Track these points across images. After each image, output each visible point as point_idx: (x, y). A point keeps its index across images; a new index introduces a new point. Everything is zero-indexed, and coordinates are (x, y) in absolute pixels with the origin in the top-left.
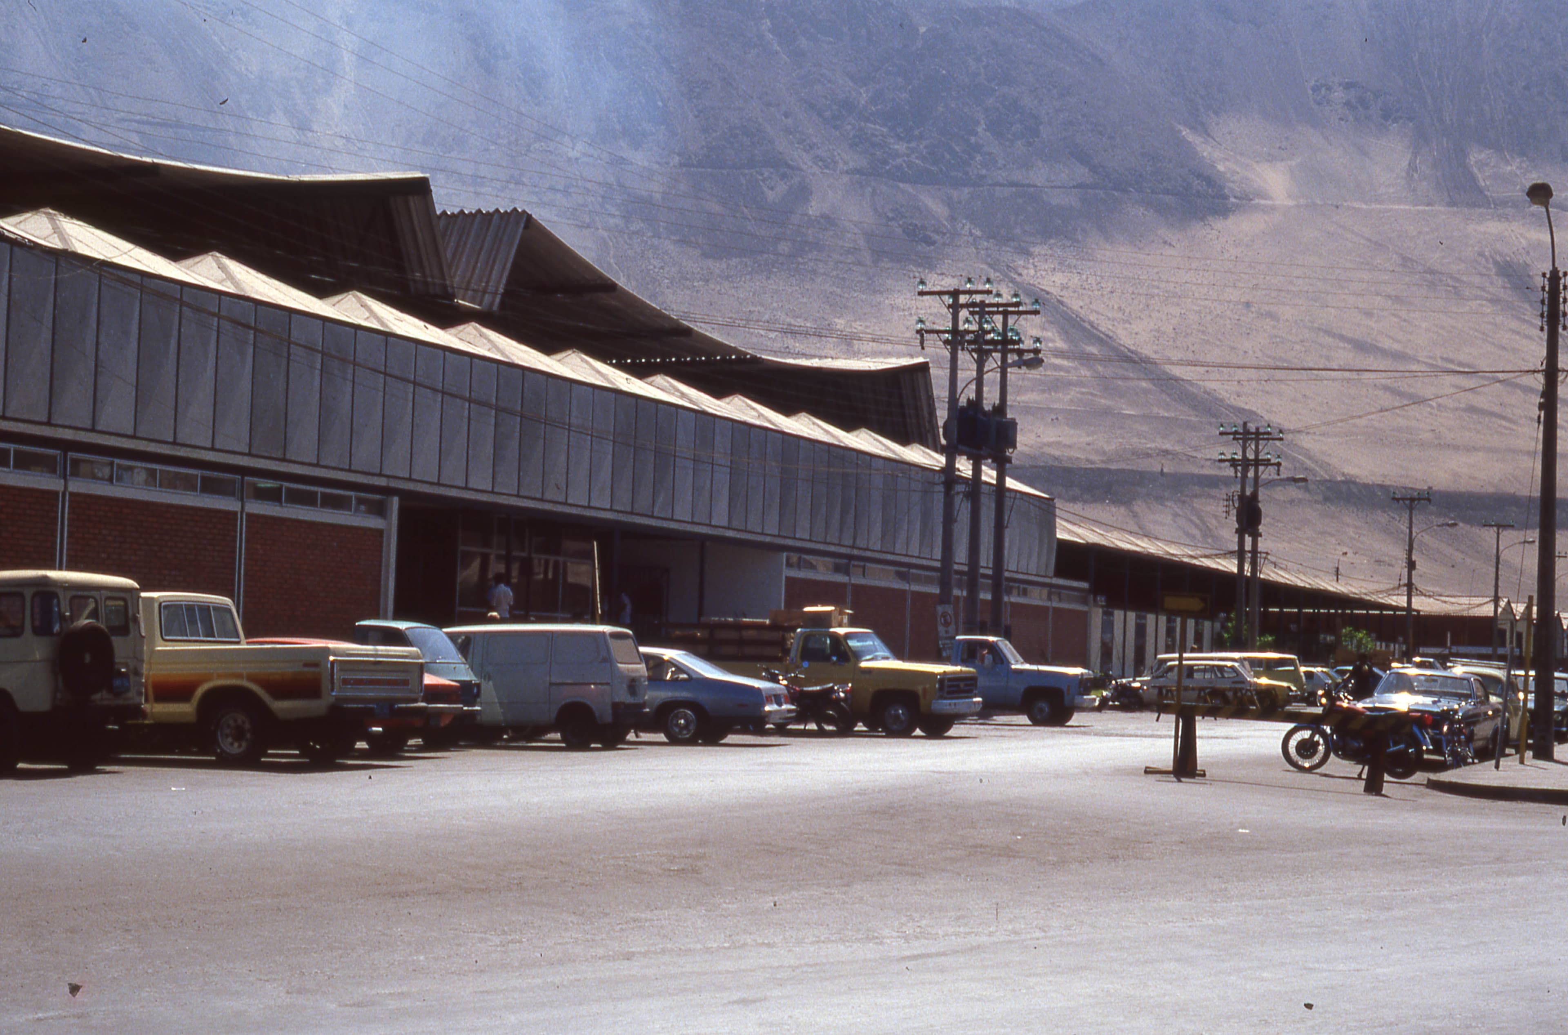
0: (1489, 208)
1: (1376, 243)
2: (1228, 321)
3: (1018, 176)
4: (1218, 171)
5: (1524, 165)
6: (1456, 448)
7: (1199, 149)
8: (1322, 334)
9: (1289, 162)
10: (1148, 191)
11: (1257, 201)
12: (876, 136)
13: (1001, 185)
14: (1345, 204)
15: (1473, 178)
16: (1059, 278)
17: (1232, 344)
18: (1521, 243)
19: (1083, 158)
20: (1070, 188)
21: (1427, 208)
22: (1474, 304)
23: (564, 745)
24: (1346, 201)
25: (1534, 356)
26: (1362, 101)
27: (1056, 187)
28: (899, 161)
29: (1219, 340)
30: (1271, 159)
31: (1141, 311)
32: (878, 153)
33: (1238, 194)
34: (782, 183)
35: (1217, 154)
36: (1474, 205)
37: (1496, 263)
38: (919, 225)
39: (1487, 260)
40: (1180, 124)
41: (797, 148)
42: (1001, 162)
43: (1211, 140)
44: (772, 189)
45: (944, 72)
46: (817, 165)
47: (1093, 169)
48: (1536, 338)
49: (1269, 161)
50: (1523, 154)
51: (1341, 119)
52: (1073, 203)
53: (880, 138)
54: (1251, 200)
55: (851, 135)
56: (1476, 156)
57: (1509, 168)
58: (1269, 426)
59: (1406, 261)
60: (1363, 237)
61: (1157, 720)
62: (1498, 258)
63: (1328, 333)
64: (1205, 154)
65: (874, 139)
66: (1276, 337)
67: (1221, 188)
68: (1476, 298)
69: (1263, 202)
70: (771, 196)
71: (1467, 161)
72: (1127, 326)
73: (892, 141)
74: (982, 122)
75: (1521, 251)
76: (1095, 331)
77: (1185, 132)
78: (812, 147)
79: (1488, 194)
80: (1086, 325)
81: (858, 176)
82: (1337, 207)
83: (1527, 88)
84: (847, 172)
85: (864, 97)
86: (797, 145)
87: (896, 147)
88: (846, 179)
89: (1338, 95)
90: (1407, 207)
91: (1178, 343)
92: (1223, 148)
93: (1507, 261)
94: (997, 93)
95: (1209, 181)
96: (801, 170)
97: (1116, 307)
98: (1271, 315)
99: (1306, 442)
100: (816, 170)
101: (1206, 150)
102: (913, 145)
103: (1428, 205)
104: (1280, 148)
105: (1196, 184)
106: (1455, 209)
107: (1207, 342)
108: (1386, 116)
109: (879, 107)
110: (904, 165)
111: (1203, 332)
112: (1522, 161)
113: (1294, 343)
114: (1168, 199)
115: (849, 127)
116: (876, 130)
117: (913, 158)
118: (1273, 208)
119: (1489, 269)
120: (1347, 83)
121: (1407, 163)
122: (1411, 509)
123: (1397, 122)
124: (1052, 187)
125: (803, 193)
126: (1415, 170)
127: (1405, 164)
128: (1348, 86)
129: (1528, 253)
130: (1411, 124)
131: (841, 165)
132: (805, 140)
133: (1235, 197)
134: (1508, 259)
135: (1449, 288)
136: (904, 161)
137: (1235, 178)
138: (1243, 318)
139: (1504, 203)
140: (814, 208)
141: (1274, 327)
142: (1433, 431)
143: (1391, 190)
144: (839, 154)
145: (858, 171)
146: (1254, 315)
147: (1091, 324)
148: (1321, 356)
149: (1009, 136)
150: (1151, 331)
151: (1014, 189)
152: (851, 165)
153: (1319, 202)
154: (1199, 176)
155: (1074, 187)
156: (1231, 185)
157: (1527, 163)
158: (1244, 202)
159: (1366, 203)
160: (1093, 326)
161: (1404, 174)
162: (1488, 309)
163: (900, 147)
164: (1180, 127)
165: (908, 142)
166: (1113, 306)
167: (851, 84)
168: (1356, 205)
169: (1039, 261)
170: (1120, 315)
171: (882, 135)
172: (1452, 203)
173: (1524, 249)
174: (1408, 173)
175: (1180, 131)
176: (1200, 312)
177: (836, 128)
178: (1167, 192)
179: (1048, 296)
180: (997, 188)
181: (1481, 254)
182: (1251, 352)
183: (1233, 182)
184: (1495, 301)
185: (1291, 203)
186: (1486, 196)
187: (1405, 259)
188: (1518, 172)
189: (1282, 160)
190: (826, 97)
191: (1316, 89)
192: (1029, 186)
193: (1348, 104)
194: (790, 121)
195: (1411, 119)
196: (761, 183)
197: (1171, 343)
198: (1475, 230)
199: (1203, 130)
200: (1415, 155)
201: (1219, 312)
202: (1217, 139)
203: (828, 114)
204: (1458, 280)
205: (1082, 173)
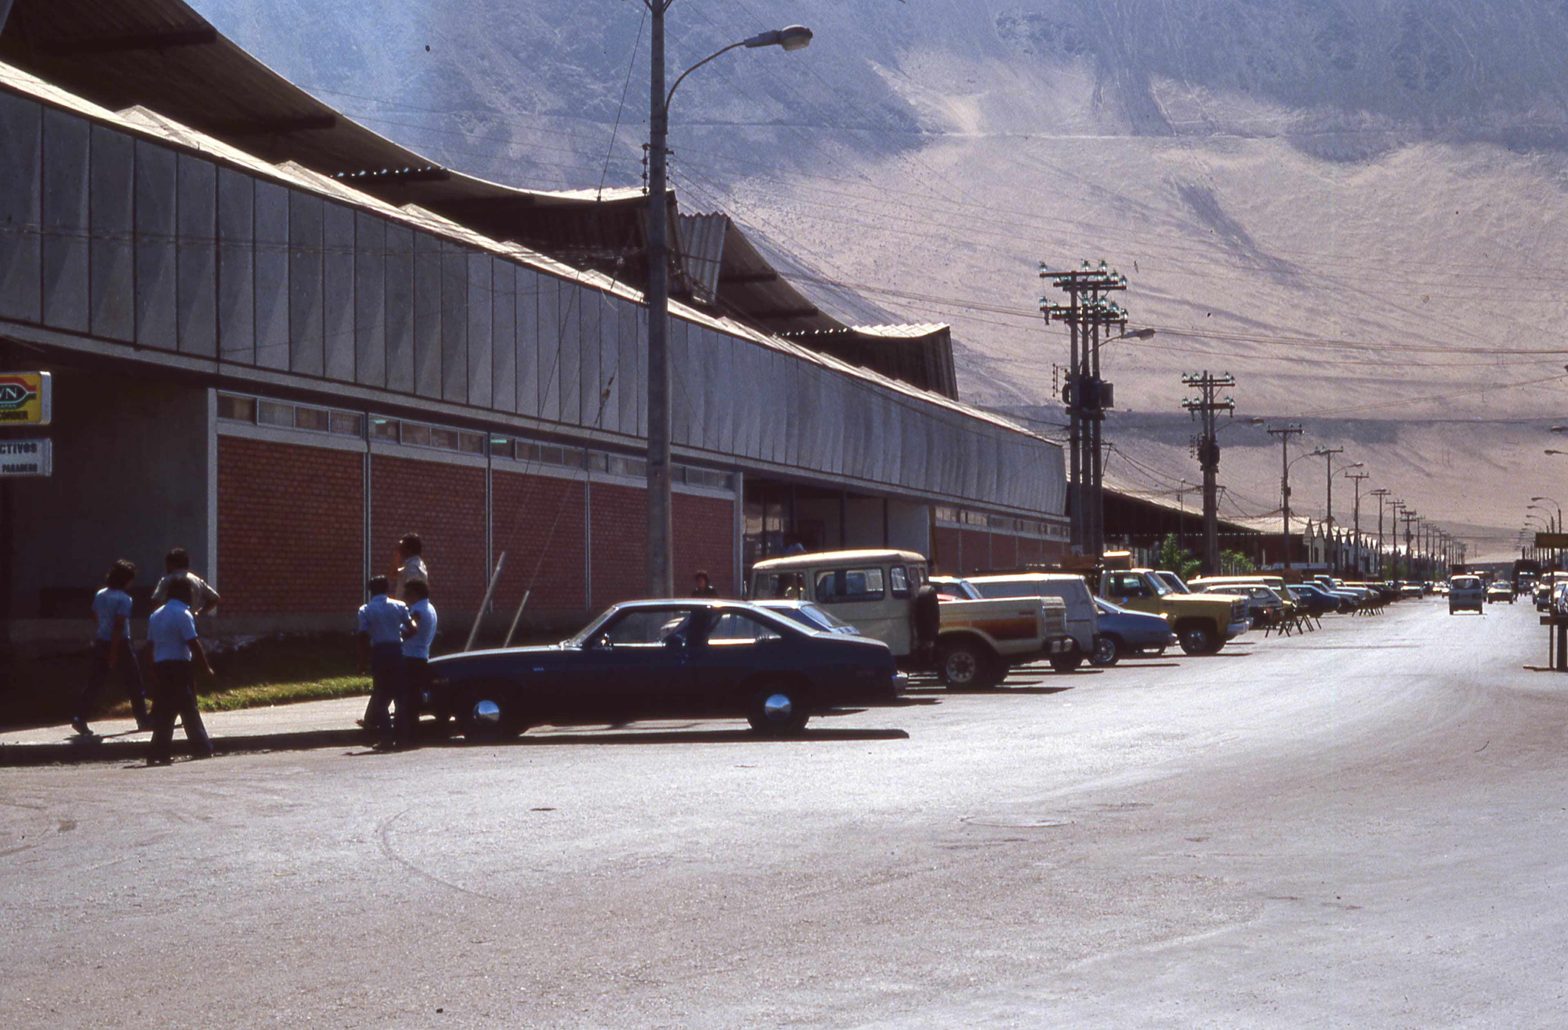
0: (1172, 136)
1: (1067, 173)
2: (926, 253)
3: (716, 114)
4: (910, 104)
5: (1204, 93)
6: (1153, 371)
7: (890, 84)
8: (1018, 263)
9: (978, 95)
10: (844, 126)
11: (948, 134)
12: (573, 76)
13: (697, 122)
14: (1034, 135)
15: (1156, 107)
16: (761, 213)
17: (932, 275)
18: (1204, 169)
19: (779, 96)
20: (767, 124)
21: (1112, 137)
22: (1160, 230)
23: (1053, 670)
24: (1034, 131)
25: (1221, 279)
26: (1047, 34)
27: (754, 124)
28: (596, 101)
29: (919, 271)
30: (961, 92)
31: (842, 244)
32: (575, 93)
33: (930, 127)
34: (481, 125)
35: (908, 88)
36: (1159, 133)
37: (1181, 189)
38: (620, 164)
39: (1172, 186)
40: (870, 59)
41: (494, 90)
42: (697, 100)
43: (900, 73)
44: (472, 131)
45: (637, 11)
46: (514, 106)
47: (789, 105)
48: (1223, 262)
49: (958, 94)
50: (1201, 82)
51: (1026, 51)
52: (771, 140)
53: (576, 77)
54: (942, 133)
55: (548, 76)
56: (1157, 85)
57: (1190, 96)
58: (1227, 374)
59: (1096, 190)
60: (1051, 167)
61: (1266, 636)
62: (1183, 185)
63: (1024, 261)
64: (896, 88)
65: (570, 79)
66: (973, 267)
67: (914, 121)
68: (1164, 223)
69: (956, 135)
70: (471, 139)
71: (1150, 90)
72: (829, 259)
73: (589, 81)
74: (677, 60)
75: (1204, 176)
76: (798, 266)
77: (876, 67)
78: (509, 88)
79: (1171, 122)
80: (791, 261)
81: (556, 117)
82: (1027, 138)
83: (1204, 18)
84: (545, 114)
85: (558, 36)
86: (494, 87)
87: (592, 87)
88: (545, 119)
89: (1023, 28)
90: (1093, 137)
91: (880, 276)
92: (913, 81)
93: (1191, 187)
94: (691, 32)
95: (902, 115)
96: (499, 111)
97: (817, 242)
98: (967, 245)
99: (1008, 369)
100: (514, 111)
101: (896, 84)
102: (610, 84)
103: (1114, 134)
104: (969, 81)
105: (889, 118)
106: (1140, 137)
107: (908, 273)
108: (1069, 48)
109: (574, 47)
110: (602, 105)
111: (904, 264)
112: (1203, 90)
113: (991, 272)
114: (862, 133)
115: (546, 68)
116: (572, 70)
117: (609, 97)
118: (964, 140)
119: (1173, 196)
120: (1030, 16)
121: (1091, 93)
122: (1285, 441)
123: (1080, 54)
124: (749, 124)
125: (501, 136)
126: (1100, 100)
127: (1090, 92)
128: (1032, 19)
129: (1211, 179)
130: (1093, 55)
131: (539, 107)
132: (502, 82)
133: (927, 130)
134: (1193, 185)
135: (1137, 215)
136: (601, 100)
137: (926, 111)
138: (940, 249)
139: (1184, 131)
140: (514, 150)
141: (971, 257)
142: (1129, 355)
143: (1078, 120)
144: (536, 95)
145: (557, 112)
146: (952, 246)
147: (794, 257)
148: (1018, 285)
149: (705, 75)
150: (853, 264)
151: (711, 127)
152: (549, 106)
153: (1008, 134)
154: (891, 110)
155: (770, 123)
156: (922, 118)
157: (1207, 91)
158: (937, 134)
159: (1053, 134)
160: (795, 261)
161: (1088, 104)
162: (1175, 233)
163: (597, 87)
164: (872, 62)
165: (605, 81)
166: (814, 240)
167: (546, 25)
168: (1043, 135)
169: (740, 198)
170: (822, 249)
171: (579, 76)
172: (1136, 132)
173: (1207, 175)
174: (1093, 104)
175: (871, 67)
176: (899, 244)
177: (533, 69)
178: (860, 126)
179: (751, 232)
180: (695, 126)
181: (1166, 181)
182: (950, 283)
183: (924, 115)
184: (1181, 226)
185: (982, 135)
186: (1169, 125)
187: (1094, 188)
188: (1198, 101)
189: (971, 92)
190: (520, 38)
191: (1000, 23)
192: (726, 123)
193: (1032, 36)
194: (486, 63)
195: (1093, 50)
196: (461, 127)
197: (873, 275)
198: (1160, 158)
199: (892, 63)
200: (1099, 85)
201: (917, 244)
202: (908, 73)
203: (523, 55)
204: (1146, 207)
205: (778, 110)
